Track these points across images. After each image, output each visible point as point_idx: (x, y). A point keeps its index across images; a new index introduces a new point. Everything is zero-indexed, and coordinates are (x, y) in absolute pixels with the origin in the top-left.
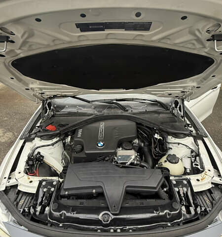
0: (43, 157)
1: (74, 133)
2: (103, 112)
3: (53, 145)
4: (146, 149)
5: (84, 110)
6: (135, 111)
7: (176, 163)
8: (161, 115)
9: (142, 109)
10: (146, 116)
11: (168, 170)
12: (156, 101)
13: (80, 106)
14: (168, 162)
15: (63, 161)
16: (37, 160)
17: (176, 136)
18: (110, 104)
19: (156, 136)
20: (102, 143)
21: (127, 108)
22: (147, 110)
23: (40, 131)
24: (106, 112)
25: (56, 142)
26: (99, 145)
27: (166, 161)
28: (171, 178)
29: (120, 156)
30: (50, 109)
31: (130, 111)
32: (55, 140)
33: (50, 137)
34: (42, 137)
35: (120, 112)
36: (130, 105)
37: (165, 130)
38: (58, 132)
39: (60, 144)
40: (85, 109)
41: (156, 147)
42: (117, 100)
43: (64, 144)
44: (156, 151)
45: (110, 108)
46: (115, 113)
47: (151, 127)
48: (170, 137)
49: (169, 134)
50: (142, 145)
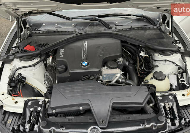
0: (25, 78)
1: (55, 53)
2: (85, 30)
3: (34, 65)
4: (131, 68)
5: (64, 28)
6: (119, 28)
7: (162, 80)
8: (148, 32)
9: (127, 25)
10: (132, 33)
11: (155, 87)
12: (143, 16)
13: (58, 23)
14: (154, 79)
15: (46, 82)
16: (19, 82)
17: (163, 53)
18: (92, 21)
19: (142, 54)
20: (86, 63)
21: (111, 25)
22: (133, 27)
23: (18, 52)
24: (88, 30)
25: (38, 63)
26: (84, 64)
27: (152, 78)
28: (157, 94)
29: (105, 74)
30: (25, 28)
31: (114, 28)
32: (36, 61)
33: (31, 58)
34: (21, 58)
35: (103, 29)
36: (114, 22)
37: (151, 47)
38: (38, 52)
39: (41, 65)
40: (65, 27)
41: (142, 65)
42: (100, 16)
43: (46, 65)
44: (141, 69)
45: (92, 25)
46: (97, 31)
47: (137, 44)
48: (156, 55)
49: (156, 51)
50: (127, 63)
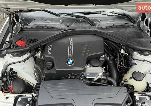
0: (16, 73)
1: (44, 48)
2: (71, 26)
3: (24, 61)
5: (52, 24)
6: (102, 25)
7: (140, 80)
8: (128, 30)
9: (110, 22)
10: (114, 31)
11: (133, 87)
12: (124, 15)
13: (48, 19)
14: (133, 79)
15: (35, 74)
16: (10, 76)
17: (142, 52)
19: (122, 51)
21: (95, 23)
22: (115, 24)
23: (10, 47)
25: (27, 59)
26: (69, 63)
28: (135, 94)
29: (88, 73)
30: (18, 21)
31: (97, 26)
32: (26, 56)
33: (21, 54)
34: (13, 54)
36: (98, 19)
38: (28, 48)
40: (54, 23)
42: (85, 14)
43: (35, 59)
45: (77, 21)
46: (82, 28)
47: (118, 43)
48: (135, 53)
49: (135, 50)
50: (108, 58)
